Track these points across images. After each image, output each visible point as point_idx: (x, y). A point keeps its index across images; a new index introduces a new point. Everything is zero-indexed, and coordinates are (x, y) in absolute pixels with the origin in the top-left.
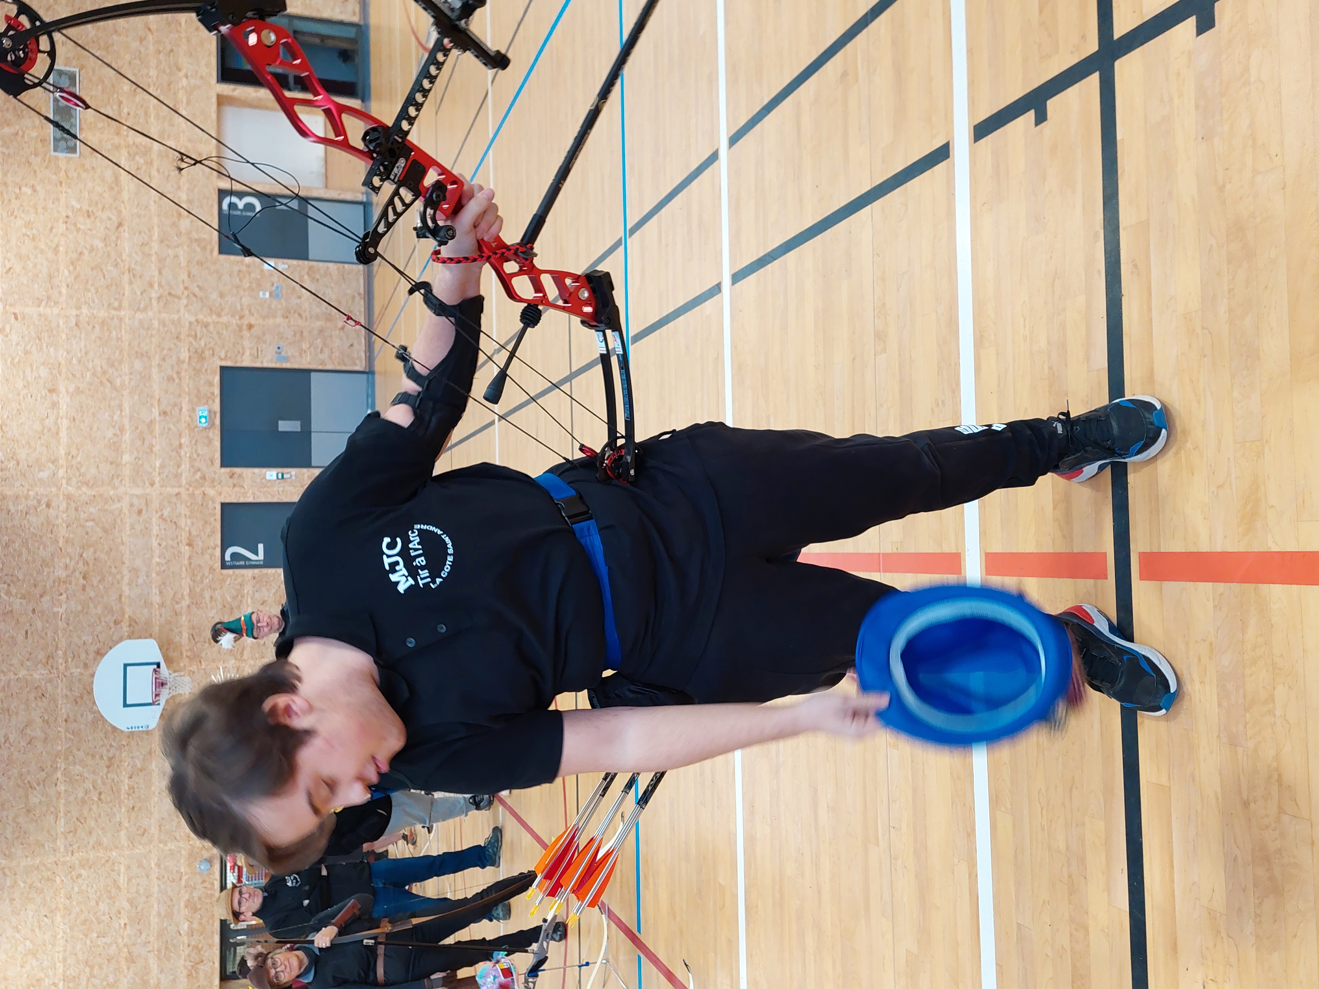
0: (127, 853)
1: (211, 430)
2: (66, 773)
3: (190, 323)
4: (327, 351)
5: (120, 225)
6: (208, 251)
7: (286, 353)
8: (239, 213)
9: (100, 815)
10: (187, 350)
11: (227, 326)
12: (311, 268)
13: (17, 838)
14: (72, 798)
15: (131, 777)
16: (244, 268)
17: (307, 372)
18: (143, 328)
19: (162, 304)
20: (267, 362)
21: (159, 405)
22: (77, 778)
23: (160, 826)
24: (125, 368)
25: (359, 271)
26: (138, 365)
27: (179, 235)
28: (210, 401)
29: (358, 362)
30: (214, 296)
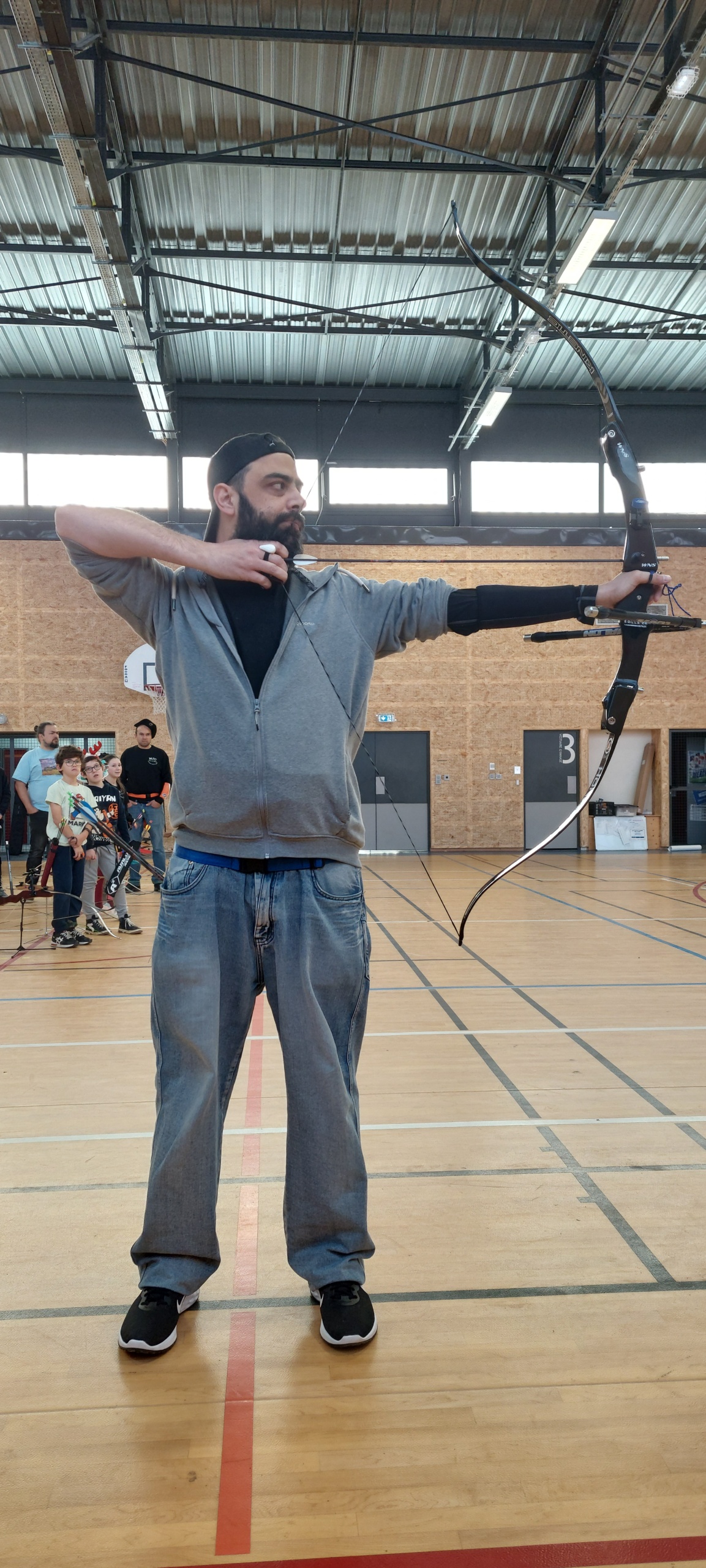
0: (19, 659)
1: (374, 724)
2: (93, 614)
3: (464, 708)
4: (447, 816)
5: (543, 655)
6: (527, 722)
7: (444, 784)
8: (561, 746)
9: (52, 639)
10: (443, 705)
11: (464, 737)
12: (518, 803)
13: (40, 580)
14: (69, 619)
15: (83, 662)
16: (514, 750)
17: (428, 801)
18: (459, 673)
19: (479, 687)
20: (436, 769)
21: (395, 685)
22: (86, 622)
23: (40, 685)
24: (425, 660)
25: (519, 844)
26: (427, 669)
27: (538, 700)
28: (399, 724)
29: (439, 842)
30: (488, 727)
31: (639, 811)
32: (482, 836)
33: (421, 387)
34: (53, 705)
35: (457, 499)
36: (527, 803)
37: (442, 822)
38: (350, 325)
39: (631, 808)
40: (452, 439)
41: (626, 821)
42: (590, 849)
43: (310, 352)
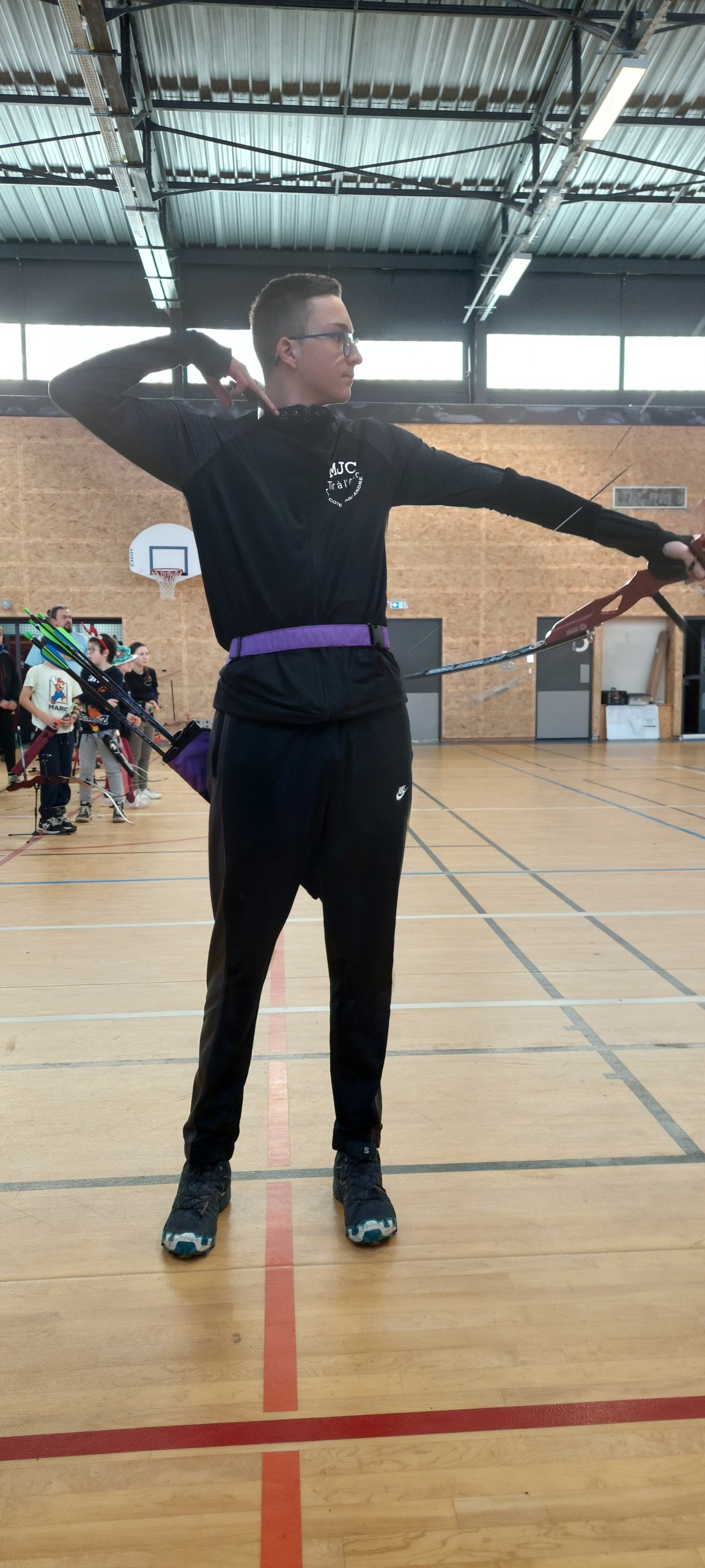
0: (22, 543)
2: (97, 495)
3: (478, 595)
4: (458, 706)
5: (558, 540)
6: (539, 609)
9: (56, 521)
10: (455, 592)
11: (477, 624)
12: (530, 693)
13: (42, 459)
14: (72, 500)
15: (88, 546)
16: (527, 638)
17: (438, 691)
19: (493, 572)
20: (448, 657)
21: (407, 570)
22: (90, 504)
23: (44, 569)
24: (437, 544)
25: (530, 733)
26: (441, 553)
27: (552, 586)
28: (411, 610)
29: (450, 732)
30: (502, 614)
31: (652, 699)
32: (493, 726)
33: (435, 254)
34: (58, 590)
35: (472, 373)
36: (539, 693)
37: (453, 711)
38: (363, 185)
39: (644, 697)
40: (467, 310)
41: (638, 711)
42: (602, 738)
43: (320, 214)
